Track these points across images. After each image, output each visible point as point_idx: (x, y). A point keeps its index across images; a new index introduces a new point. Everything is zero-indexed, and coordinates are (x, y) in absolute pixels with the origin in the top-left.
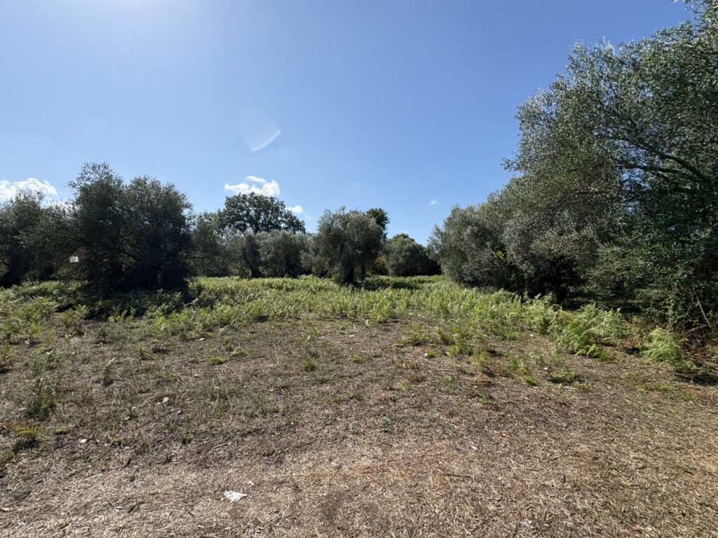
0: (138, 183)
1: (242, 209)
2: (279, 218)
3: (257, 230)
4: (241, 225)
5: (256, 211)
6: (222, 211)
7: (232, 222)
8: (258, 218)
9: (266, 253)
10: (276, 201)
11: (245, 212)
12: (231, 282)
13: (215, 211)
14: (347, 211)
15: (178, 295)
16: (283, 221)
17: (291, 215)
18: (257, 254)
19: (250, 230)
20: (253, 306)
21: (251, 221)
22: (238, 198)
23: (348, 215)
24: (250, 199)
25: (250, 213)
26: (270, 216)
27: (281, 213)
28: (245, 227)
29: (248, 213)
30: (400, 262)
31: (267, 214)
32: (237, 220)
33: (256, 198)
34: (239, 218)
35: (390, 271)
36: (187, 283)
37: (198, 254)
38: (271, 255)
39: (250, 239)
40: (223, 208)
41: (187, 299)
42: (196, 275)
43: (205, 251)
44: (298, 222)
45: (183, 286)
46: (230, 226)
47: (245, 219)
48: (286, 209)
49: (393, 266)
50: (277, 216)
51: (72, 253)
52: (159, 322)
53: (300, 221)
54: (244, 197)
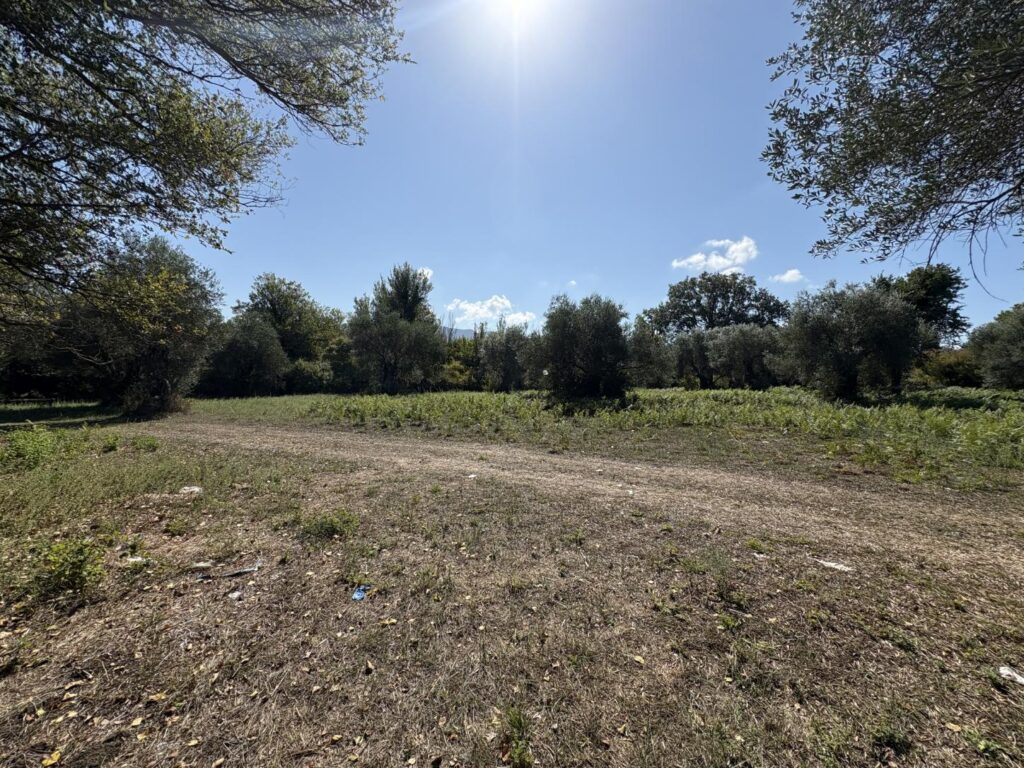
0: (586, 302)
1: (690, 297)
2: (746, 303)
3: (711, 325)
4: (688, 319)
5: (709, 297)
6: (664, 304)
7: (677, 317)
8: (713, 307)
9: (716, 356)
10: (740, 278)
11: (694, 301)
12: (667, 393)
13: (656, 306)
14: (838, 289)
15: (617, 401)
16: (753, 306)
17: (765, 294)
18: (705, 359)
19: (701, 326)
20: (678, 412)
21: (703, 312)
22: (685, 283)
23: (843, 293)
24: (701, 282)
25: (702, 302)
26: (731, 300)
27: (749, 294)
28: (695, 322)
29: (698, 301)
30: (1015, 359)
31: (726, 298)
32: (683, 313)
33: (709, 280)
34: (686, 310)
35: (989, 379)
36: (624, 392)
37: (633, 364)
38: (722, 359)
39: (699, 338)
40: (665, 300)
41: (623, 405)
42: (632, 386)
43: (640, 360)
44: (778, 304)
45: (621, 395)
46: (674, 322)
47: (695, 310)
48: (757, 288)
49: (995, 368)
50: (744, 299)
51: (545, 367)
52: (605, 416)
53: (782, 301)
54: (693, 281)
